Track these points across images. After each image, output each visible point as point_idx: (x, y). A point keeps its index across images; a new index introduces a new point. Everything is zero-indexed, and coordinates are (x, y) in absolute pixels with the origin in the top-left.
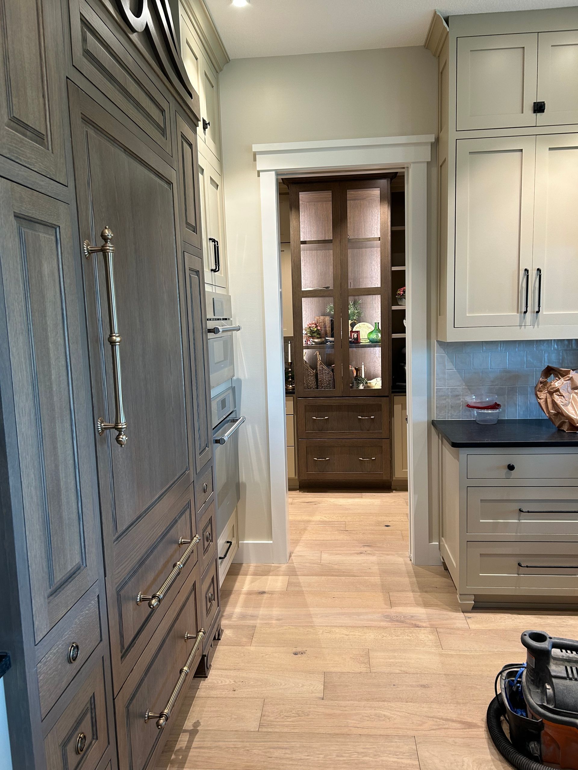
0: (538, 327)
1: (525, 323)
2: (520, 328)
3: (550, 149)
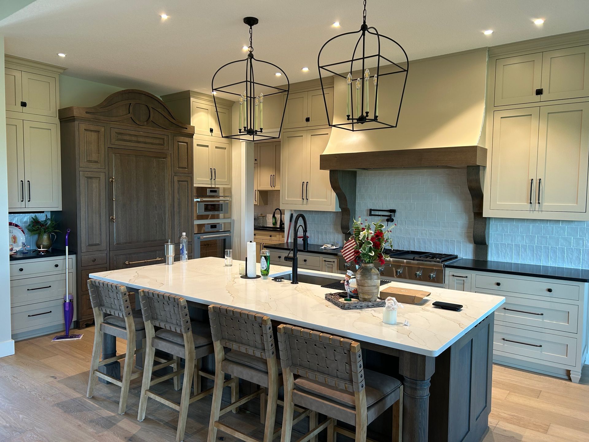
0: (308, 205)
1: (303, 203)
3: (311, 135)
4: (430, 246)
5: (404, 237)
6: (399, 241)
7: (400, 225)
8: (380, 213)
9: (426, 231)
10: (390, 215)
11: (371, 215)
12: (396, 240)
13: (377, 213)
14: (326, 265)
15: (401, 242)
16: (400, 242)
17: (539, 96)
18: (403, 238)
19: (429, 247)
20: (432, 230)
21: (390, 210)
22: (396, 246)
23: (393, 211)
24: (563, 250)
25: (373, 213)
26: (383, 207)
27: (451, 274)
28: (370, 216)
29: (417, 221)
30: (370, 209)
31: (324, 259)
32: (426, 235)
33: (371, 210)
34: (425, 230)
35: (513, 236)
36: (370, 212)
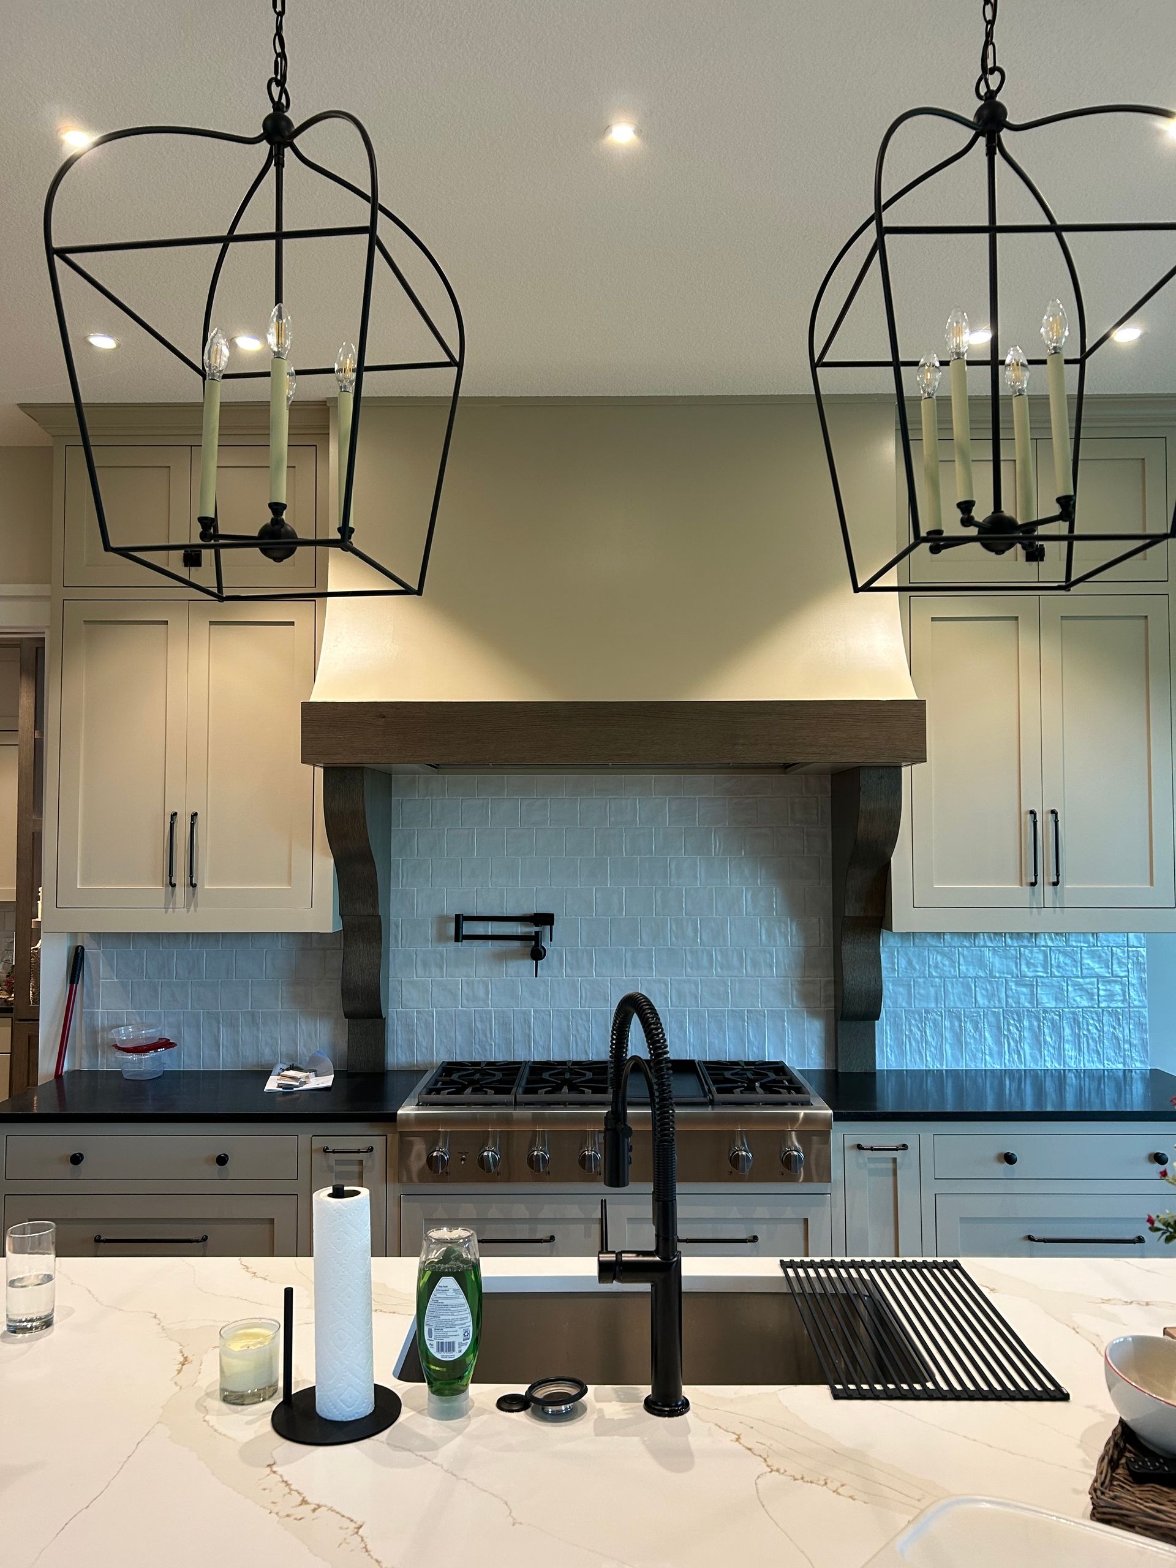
0: (195, 911)
1: (175, 903)
2: (166, 912)
3: (211, 623)
4: (679, 1037)
5: (587, 1014)
6: (569, 1030)
7: (569, 970)
8: (491, 928)
9: (663, 986)
10: (537, 933)
11: (459, 937)
12: (556, 1024)
13: (479, 928)
14: (330, 1169)
15: (577, 1030)
16: (572, 1031)
17: (1035, 564)
18: (584, 1016)
19: (676, 1040)
20: (684, 981)
21: (536, 915)
22: (556, 1050)
23: (546, 919)
24: (1074, 1019)
25: (468, 928)
26: (502, 908)
27: (851, 1141)
28: (457, 940)
29: (633, 951)
30: (457, 916)
31: (319, 1143)
32: (666, 998)
33: (460, 919)
34: (659, 981)
35: (940, 986)
36: (458, 928)
